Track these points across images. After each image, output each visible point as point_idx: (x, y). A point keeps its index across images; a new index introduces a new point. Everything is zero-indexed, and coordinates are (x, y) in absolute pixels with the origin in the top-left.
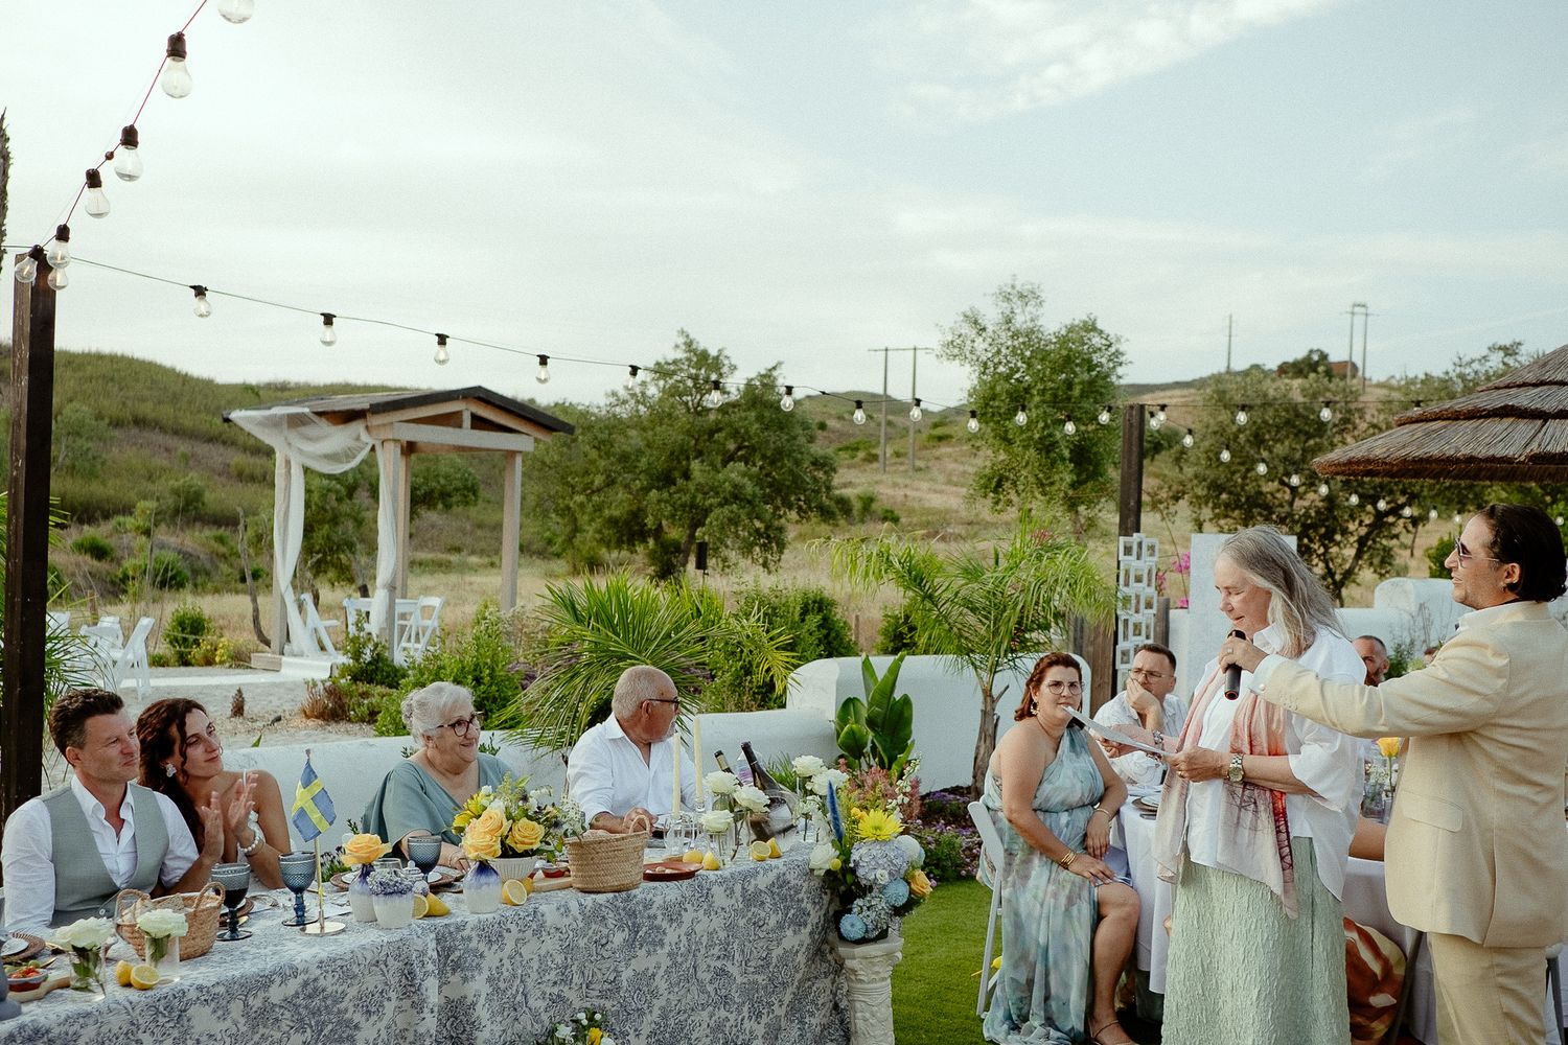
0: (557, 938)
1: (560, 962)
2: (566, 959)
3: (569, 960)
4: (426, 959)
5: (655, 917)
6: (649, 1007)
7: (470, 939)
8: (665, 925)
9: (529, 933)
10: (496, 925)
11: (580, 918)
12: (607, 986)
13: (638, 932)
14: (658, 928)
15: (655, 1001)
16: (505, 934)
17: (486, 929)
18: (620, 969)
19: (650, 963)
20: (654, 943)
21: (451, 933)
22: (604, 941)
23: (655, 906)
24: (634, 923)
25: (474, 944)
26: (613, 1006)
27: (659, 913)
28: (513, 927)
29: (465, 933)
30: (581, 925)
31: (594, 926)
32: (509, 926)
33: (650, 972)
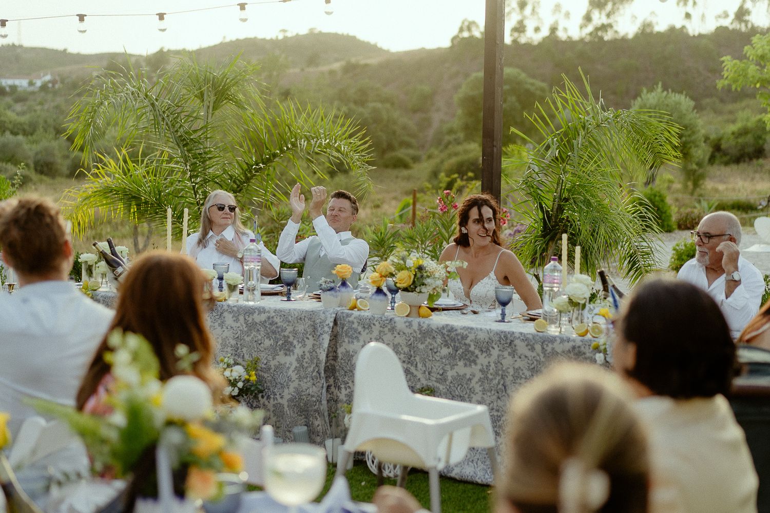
0: (404, 338)
1: (406, 351)
2: (410, 351)
3: (412, 353)
4: (325, 325)
5: (469, 346)
6: (469, 398)
7: (353, 323)
8: (477, 352)
9: (386, 330)
10: (368, 320)
11: (418, 332)
12: (439, 376)
13: (457, 351)
14: (473, 353)
15: (472, 395)
16: (372, 325)
17: (362, 320)
18: (446, 369)
19: (467, 371)
20: (469, 360)
21: (343, 317)
22: (435, 350)
23: (469, 339)
24: (454, 346)
25: (355, 325)
26: (444, 389)
27: (472, 344)
28: (377, 323)
29: (351, 319)
30: (419, 336)
31: (428, 340)
32: (375, 322)
33: (468, 377)
